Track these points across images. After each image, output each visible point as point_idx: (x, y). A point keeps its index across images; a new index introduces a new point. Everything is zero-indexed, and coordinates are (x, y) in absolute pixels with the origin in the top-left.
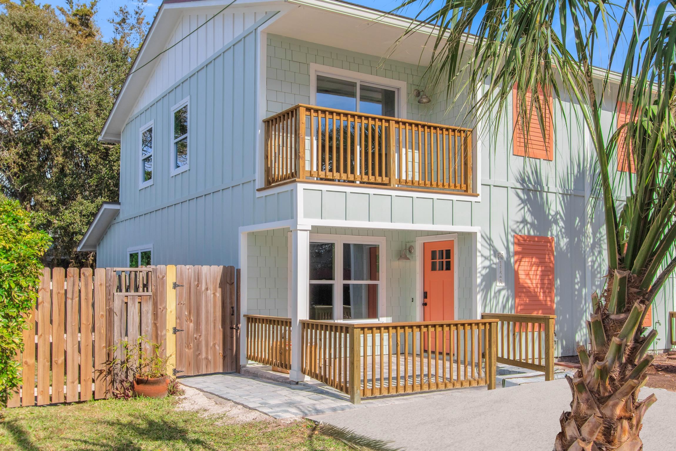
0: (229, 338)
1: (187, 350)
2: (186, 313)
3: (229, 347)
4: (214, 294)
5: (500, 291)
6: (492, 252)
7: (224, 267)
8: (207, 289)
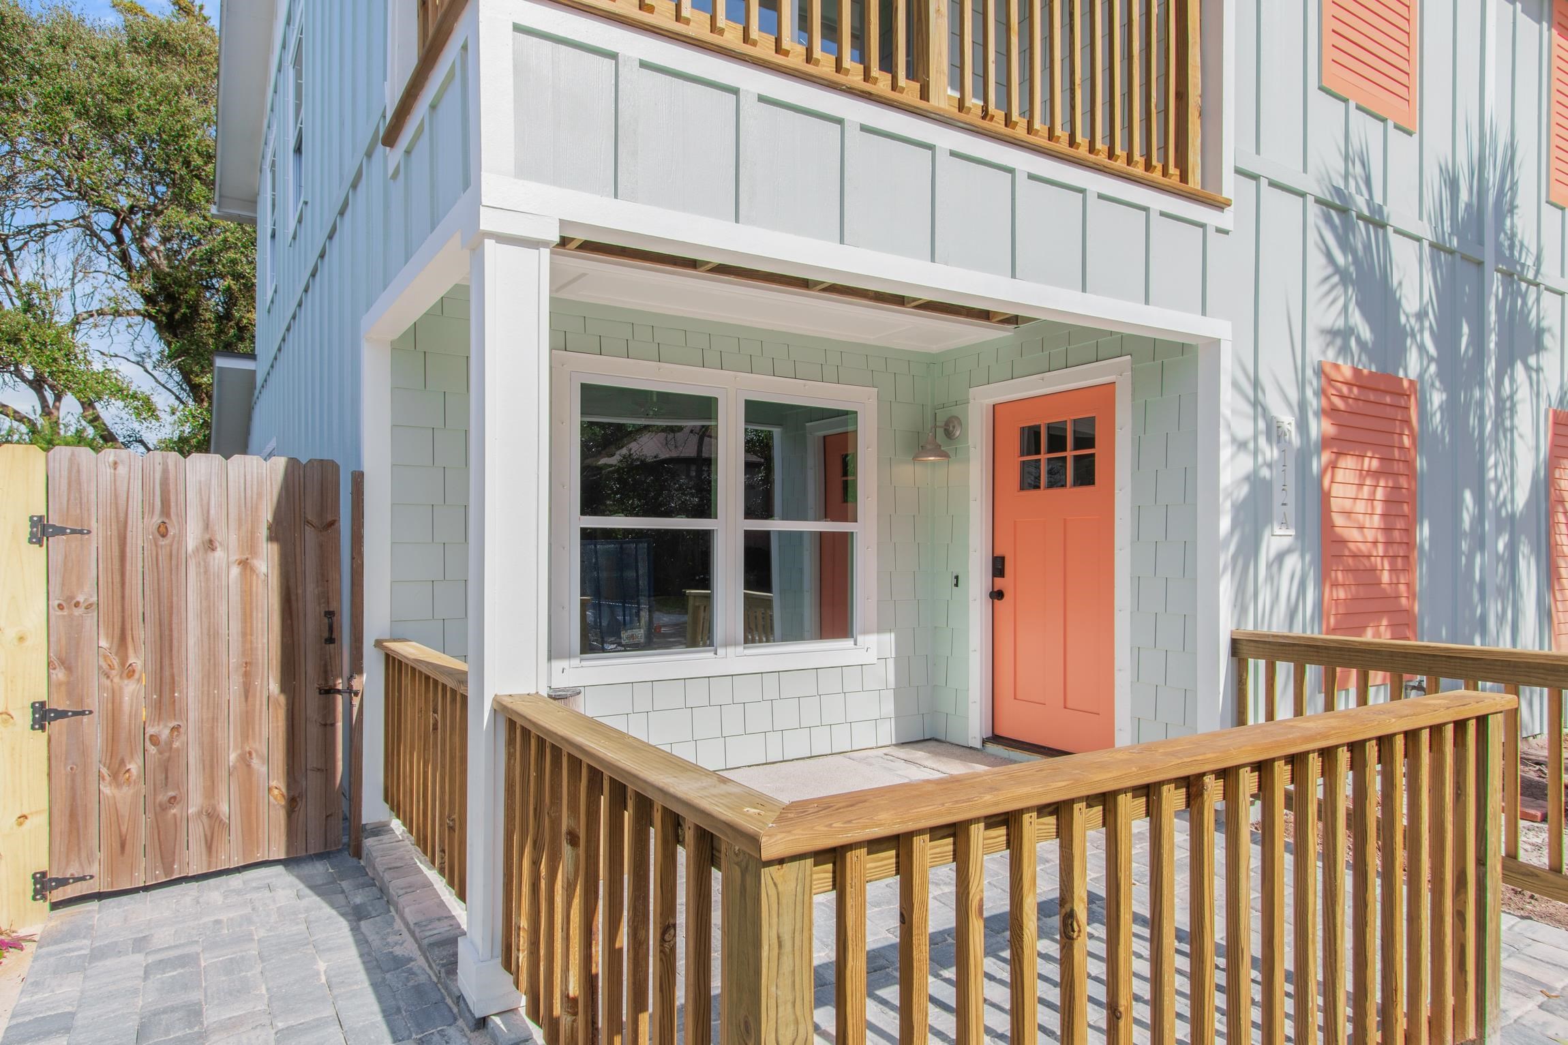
0: (313, 731)
1: (107, 790)
2: (104, 643)
3: (312, 758)
4: (244, 564)
5: (1280, 557)
6: (1262, 425)
7: (293, 464)
8: (210, 545)
